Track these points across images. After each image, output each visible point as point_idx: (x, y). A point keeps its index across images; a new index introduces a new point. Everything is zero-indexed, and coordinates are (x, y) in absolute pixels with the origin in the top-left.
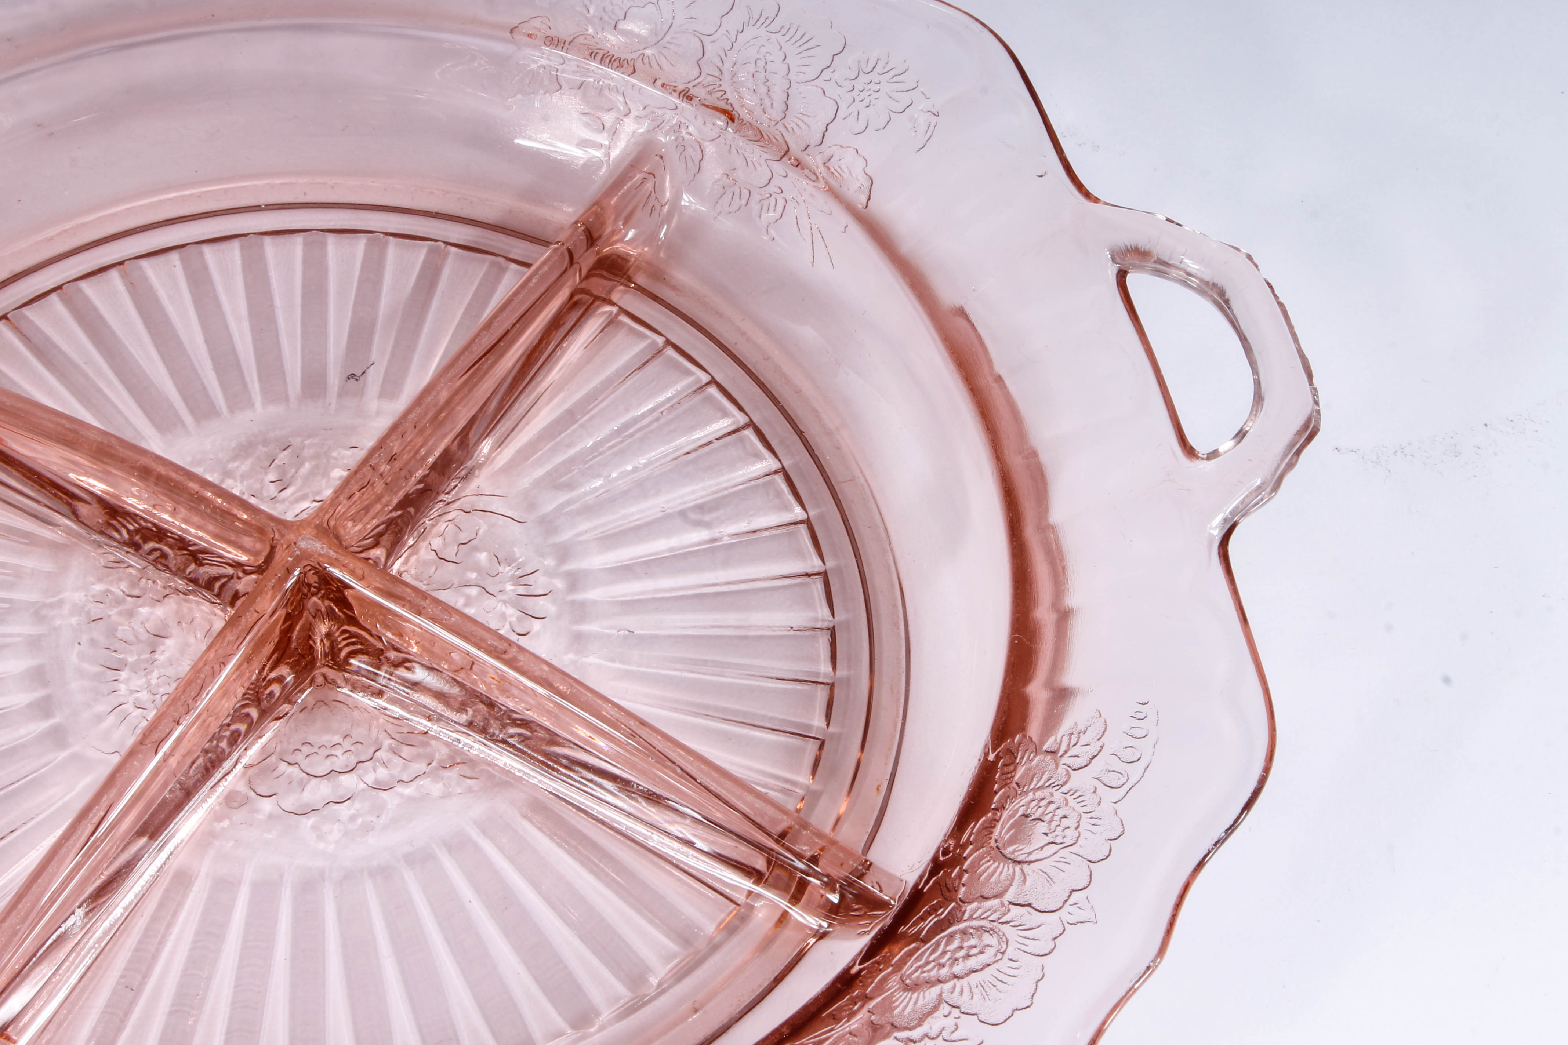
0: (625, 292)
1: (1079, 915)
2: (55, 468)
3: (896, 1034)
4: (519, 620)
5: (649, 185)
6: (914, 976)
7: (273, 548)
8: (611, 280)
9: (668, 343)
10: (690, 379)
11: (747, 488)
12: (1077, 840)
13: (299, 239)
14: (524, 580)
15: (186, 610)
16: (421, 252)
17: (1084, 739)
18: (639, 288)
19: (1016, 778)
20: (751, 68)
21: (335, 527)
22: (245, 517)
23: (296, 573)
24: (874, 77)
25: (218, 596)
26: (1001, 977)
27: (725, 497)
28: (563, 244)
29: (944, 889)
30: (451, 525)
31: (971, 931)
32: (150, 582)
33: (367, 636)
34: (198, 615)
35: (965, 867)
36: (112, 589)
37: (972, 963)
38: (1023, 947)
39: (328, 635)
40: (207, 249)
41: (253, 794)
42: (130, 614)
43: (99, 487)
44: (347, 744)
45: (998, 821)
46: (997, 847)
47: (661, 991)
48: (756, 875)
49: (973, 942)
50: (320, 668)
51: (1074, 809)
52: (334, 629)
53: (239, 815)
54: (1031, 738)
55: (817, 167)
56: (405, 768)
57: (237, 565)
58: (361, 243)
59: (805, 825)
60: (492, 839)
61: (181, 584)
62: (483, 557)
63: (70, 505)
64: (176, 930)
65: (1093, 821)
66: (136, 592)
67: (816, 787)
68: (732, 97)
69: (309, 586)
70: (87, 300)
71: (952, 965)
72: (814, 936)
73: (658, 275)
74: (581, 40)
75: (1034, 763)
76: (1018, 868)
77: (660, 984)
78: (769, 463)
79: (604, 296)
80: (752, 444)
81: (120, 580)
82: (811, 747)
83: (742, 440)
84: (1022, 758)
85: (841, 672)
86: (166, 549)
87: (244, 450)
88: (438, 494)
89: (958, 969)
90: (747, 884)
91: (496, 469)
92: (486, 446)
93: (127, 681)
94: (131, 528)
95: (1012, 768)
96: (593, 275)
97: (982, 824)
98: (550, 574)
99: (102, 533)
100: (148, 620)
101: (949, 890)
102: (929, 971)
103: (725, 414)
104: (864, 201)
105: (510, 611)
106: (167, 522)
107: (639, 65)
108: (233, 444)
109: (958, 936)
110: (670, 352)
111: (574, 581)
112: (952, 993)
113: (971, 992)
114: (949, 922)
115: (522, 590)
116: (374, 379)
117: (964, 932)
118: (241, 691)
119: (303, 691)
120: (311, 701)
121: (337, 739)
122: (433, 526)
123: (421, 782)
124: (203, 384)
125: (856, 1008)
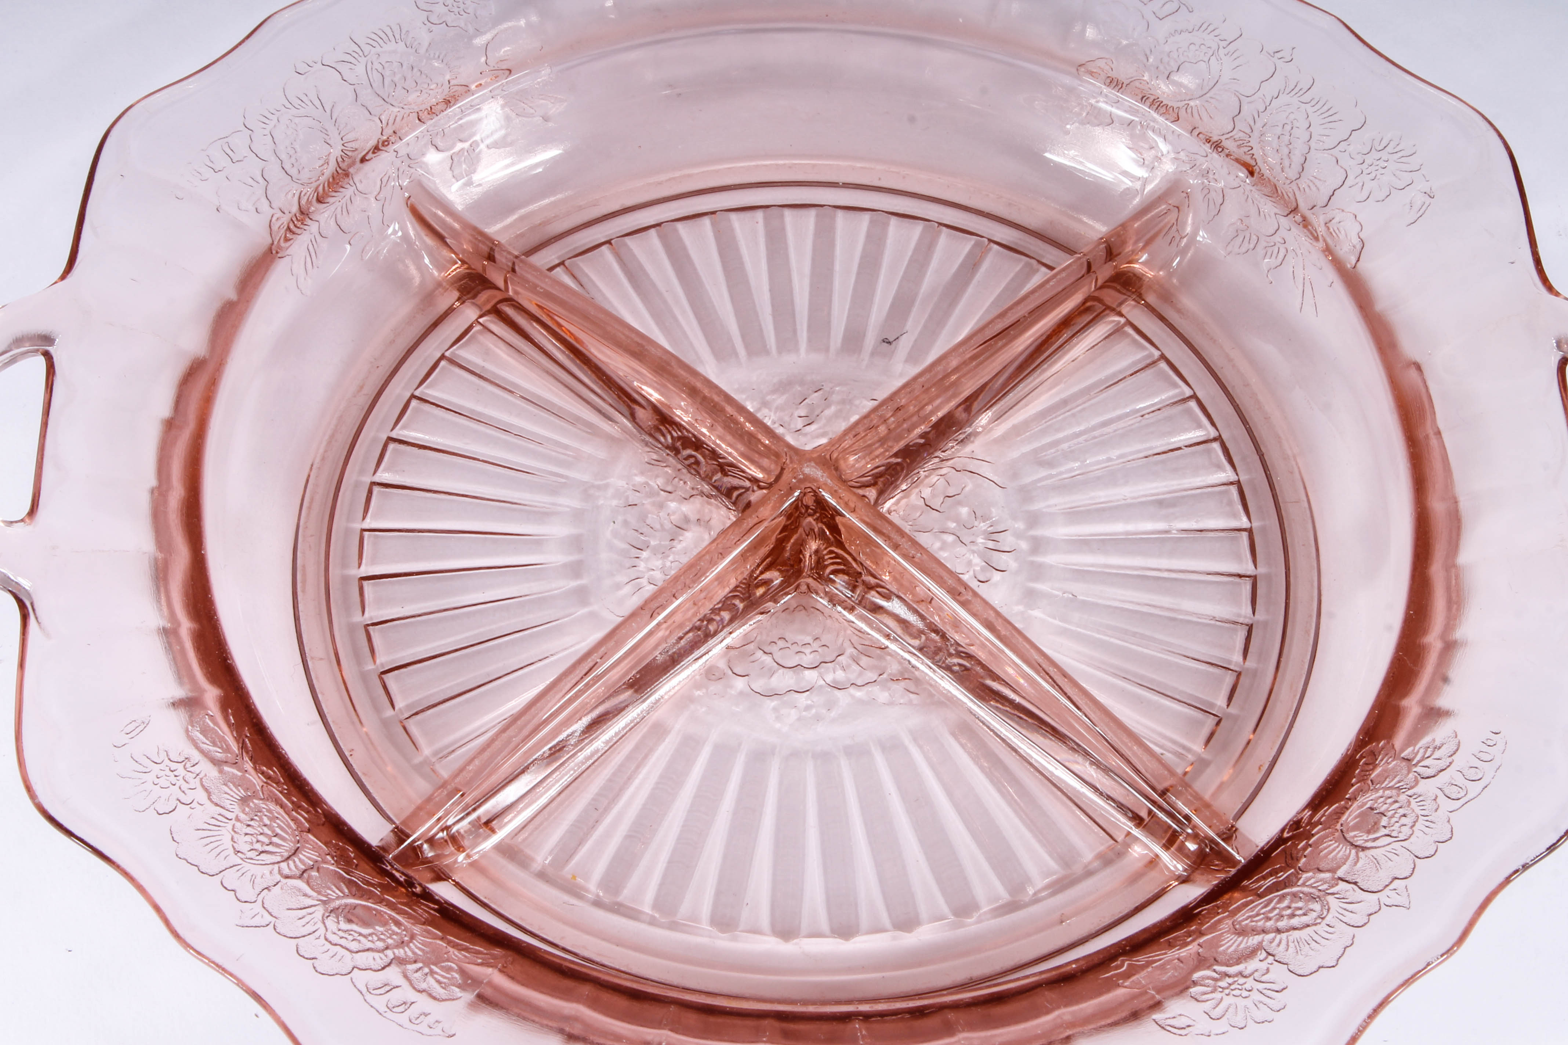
0: (1135, 306)
1: (1396, 899)
2: (621, 374)
3: (1215, 967)
4: (983, 569)
5: (1171, 218)
6: (1244, 923)
7: (782, 469)
8: (1124, 294)
9: (1163, 357)
10: (1177, 391)
12: (1410, 837)
13: (867, 216)
14: (994, 537)
15: (707, 510)
16: (967, 245)
17: (1437, 754)
18: (1148, 306)
19: (1373, 776)
20: (1279, 130)
21: (837, 460)
22: (767, 442)
23: (796, 494)
24: (1384, 155)
25: (734, 503)
26: (1316, 937)
27: (1183, 497)
28: (1084, 255)
29: (1289, 857)
30: (942, 480)
31: (1301, 895)
32: (681, 482)
33: (850, 559)
34: (715, 516)
35: (1310, 842)
36: (651, 483)
37: (1295, 922)
38: (1341, 917)
39: (817, 552)
40: (787, 212)
41: (730, 673)
42: (661, 506)
43: (654, 396)
44: (816, 645)
45: (1347, 809)
46: (1341, 830)
47: (1036, 900)
48: (1138, 820)
49: (1300, 904)
50: (805, 577)
51: (1413, 811)
52: (823, 547)
53: (714, 687)
54: (1393, 745)
55: (1319, 226)
56: (860, 674)
57: (754, 480)
58: (918, 228)
59: (1187, 785)
60: (920, 747)
61: (706, 488)
62: (964, 511)
63: (629, 407)
64: (644, 771)
65: (1428, 824)
66: (669, 489)
67: (1206, 756)
68: (1258, 152)
69: (807, 507)
70: (680, 240)
71: (1277, 920)
72: (1176, 880)
73: (1167, 296)
74: (1137, 84)
75: (1390, 766)
76: (1353, 851)
77: (1035, 894)
78: (1228, 474)
79: (1114, 306)
80: (1218, 456)
81: (657, 476)
82: (1211, 722)
83: (1209, 452)
84: (1382, 760)
85: (1251, 663)
86: (700, 457)
87: (783, 386)
88: (936, 450)
89: (1281, 924)
90: (1127, 825)
91: (992, 438)
92: (984, 419)
93: (647, 560)
94: (675, 434)
95: (1371, 767)
96: (1109, 287)
97: (1334, 810)
98: (1019, 535)
99: (651, 435)
100: (674, 513)
101: (1292, 858)
102: (1257, 921)
103: (1200, 426)
104: (1354, 262)
105: (977, 560)
106: (704, 435)
107: (1182, 113)
108: (775, 380)
109: (1289, 897)
110: (1163, 365)
111: (1038, 545)
112: (1271, 943)
113: (1288, 945)
114: (1286, 884)
115: (991, 544)
116: (904, 345)
117: (1295, 895)
118: (733, 582)
119: (787, 594)
120: (794, 604)
121: (808, 639)
122: (926, 477)
123: (869, 688)
124: (760, 325)
125: (1189, 939)
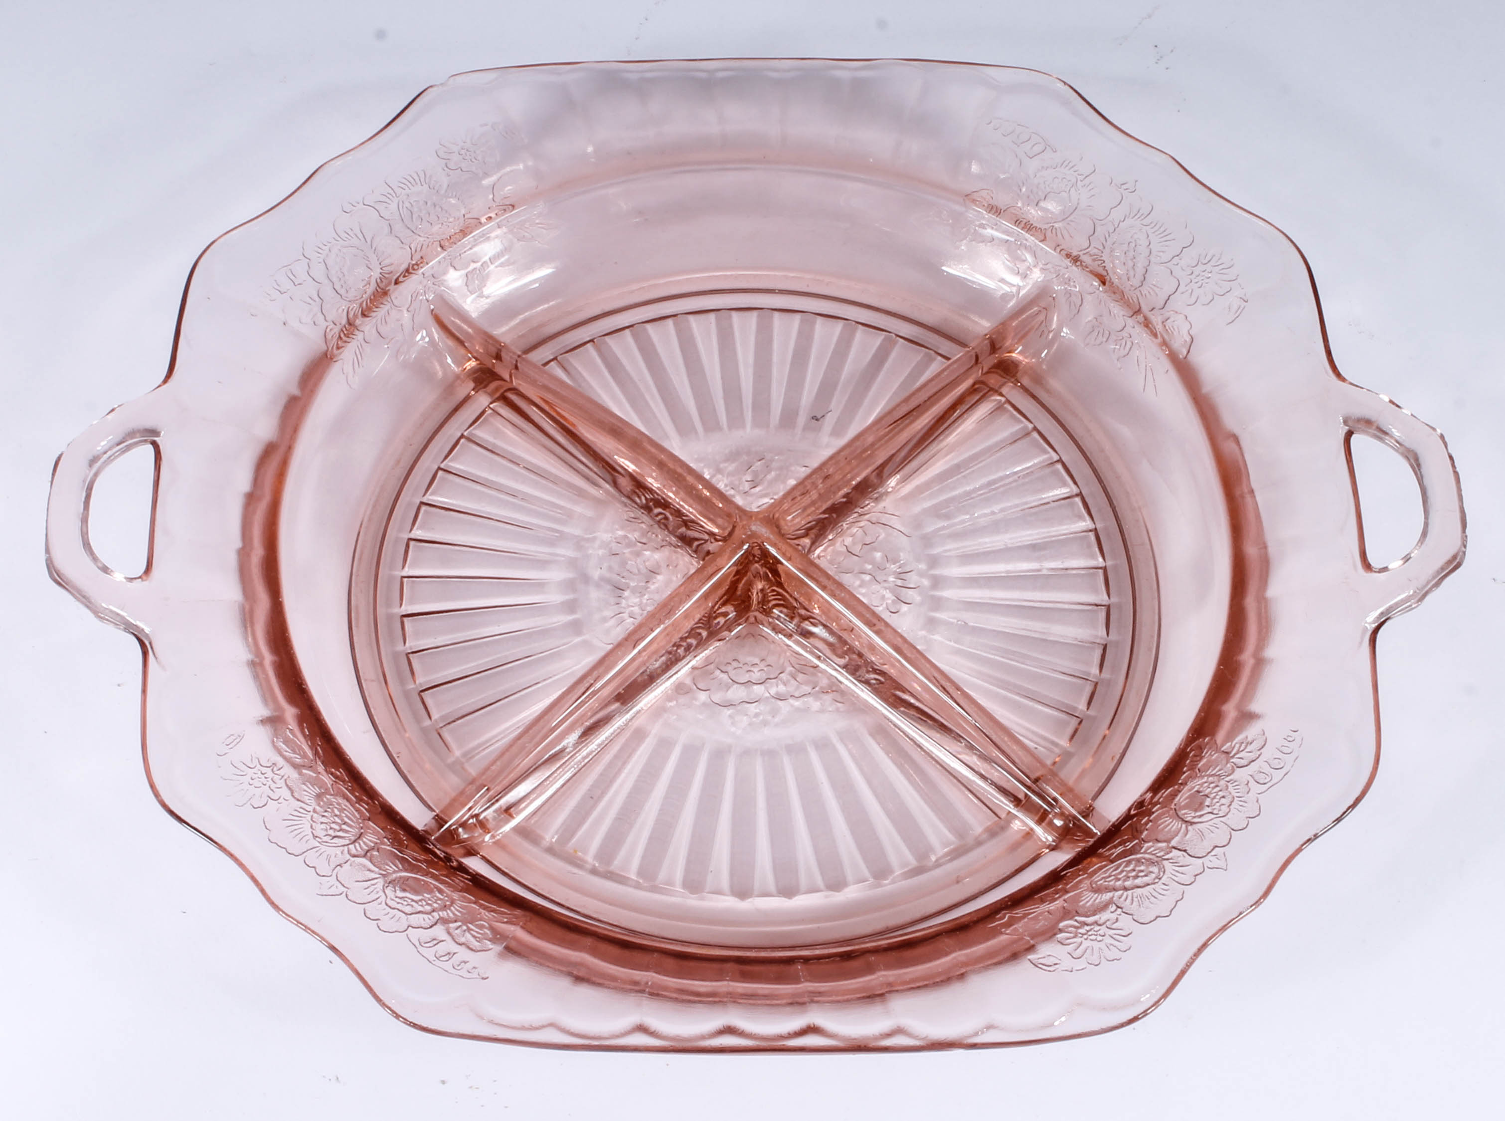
0: (1013, 388)
1: (1216, 863)
2: (606, 450)
3: (1077, 918)
4: (893, 601)
5: (1041, 317)
6: (1099, 883)
7: (734, 527)
8: (1004, 378)
9: (1035, 429)
10: (1046, 456)
11: (1067, 538)
12: (1227, 814)
13: (798, 317)
14: (903, 576)
15: (674, 557)
16: (878, 339)
17: (1249, 749)
18: (1022, 387)
19: (1200, 765)
20: (1125, 247)
21: (778, 519)
22: (721, 504)
23: (746, 547)
24: (1208, 267)
25: (696, 552)
26: (1155, 894)
27: (1052, 542)
28: (973, 349)
29: (1134, 830)
30: (860, 530)
31: (1143, 860)
32: (654, 535)
33: (788, 596)
34: (681, 562)
35: (1151, 818)
36: (629, 536)
37: (1138, 881)
38: (1174, 877)
39: (762, 590)
40: (734, 314)
41: (695, 687)
42: (638, 554)
43: (631, 467)
44: (762, 665)
45: (1180, 792)
46: (1175, 809)
47: (938, 865)
48: (1017, 801)
49: (1142, 868)
50: (753, 611)
51: (1230, 793)
52: (767, 587)
53: (682, 700)
54: (1215, 741)
55: (1157, 324)
56: (797, 688)
57: (711, 534)
58: (839, 326)
59: (1054, 774)
60: (846, 745)
61: (674, 540)
62: (878, 555)
63: (612, 475)
64: (629, 767)
65: (1241, 803)
66: (644, 541)
67: (1072, 750)
68: (1109, 266)
69: (754, 556)
70: (649, 338)
71: (1125, 881)
72: (1047, 848)
73: (1038, 379)
74: (1012, 210)
75: (1214, 757)
76: (1184, 826)
77: (937, 860)
78: (1087, 524)
79: (997, 388)
80: (1079, 508)
81: (635, 530)
82: (1074, 722)
83: (1072, 505)
84: (1207, 753)
85: (1106, 675)
86: (668, 514)
87: (733, 456)
88: (856, 507)
89: (1128, 884)
90: (1008, 805)
91: (899, 497)
92: (893, 482)
93: (626, 598)
94: (648, 497)
95: (1198, 758)
96: (993, 372)
97: (1170, 792)
98: (921, 574)
99: (629, 497)
100: (648, 560)
101: (1137, 831)
102: (1109, 881)
103: (1065, 484)
104: (1185, 353)
105: (888, 595)
106: (671, 498)
107: (1049, 234)
108: (727, 451)
109: (1133, 862)
110: (1035, 435)
111: (937, 582)
112: (1120, 898)
113: (1132, 900)
114: (1132, 851)
115: (899, 583)
116: (829, 421)
117: (1138, 861)
118: (698, 616)
119: (740, 624)
120: (744, 633)
121: (757, 661)
122: (848, 528)
123: (805, 699)
124: (714, 406)
125: (1057, 896)
